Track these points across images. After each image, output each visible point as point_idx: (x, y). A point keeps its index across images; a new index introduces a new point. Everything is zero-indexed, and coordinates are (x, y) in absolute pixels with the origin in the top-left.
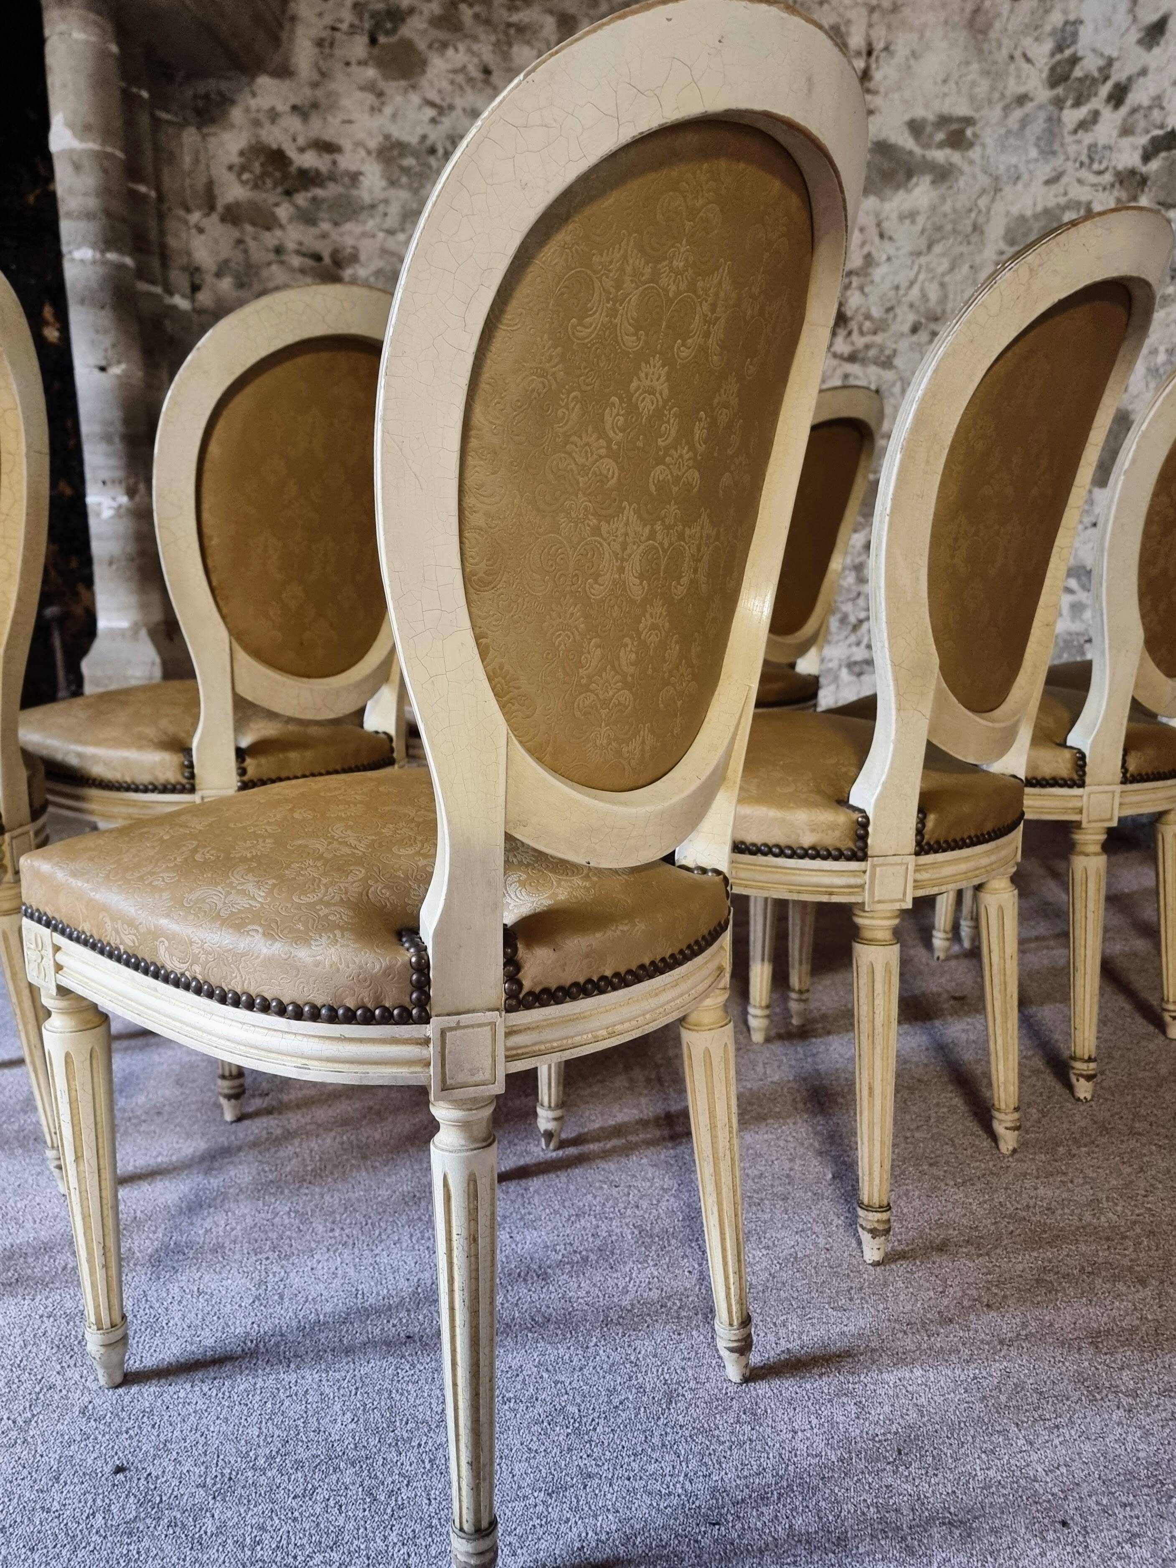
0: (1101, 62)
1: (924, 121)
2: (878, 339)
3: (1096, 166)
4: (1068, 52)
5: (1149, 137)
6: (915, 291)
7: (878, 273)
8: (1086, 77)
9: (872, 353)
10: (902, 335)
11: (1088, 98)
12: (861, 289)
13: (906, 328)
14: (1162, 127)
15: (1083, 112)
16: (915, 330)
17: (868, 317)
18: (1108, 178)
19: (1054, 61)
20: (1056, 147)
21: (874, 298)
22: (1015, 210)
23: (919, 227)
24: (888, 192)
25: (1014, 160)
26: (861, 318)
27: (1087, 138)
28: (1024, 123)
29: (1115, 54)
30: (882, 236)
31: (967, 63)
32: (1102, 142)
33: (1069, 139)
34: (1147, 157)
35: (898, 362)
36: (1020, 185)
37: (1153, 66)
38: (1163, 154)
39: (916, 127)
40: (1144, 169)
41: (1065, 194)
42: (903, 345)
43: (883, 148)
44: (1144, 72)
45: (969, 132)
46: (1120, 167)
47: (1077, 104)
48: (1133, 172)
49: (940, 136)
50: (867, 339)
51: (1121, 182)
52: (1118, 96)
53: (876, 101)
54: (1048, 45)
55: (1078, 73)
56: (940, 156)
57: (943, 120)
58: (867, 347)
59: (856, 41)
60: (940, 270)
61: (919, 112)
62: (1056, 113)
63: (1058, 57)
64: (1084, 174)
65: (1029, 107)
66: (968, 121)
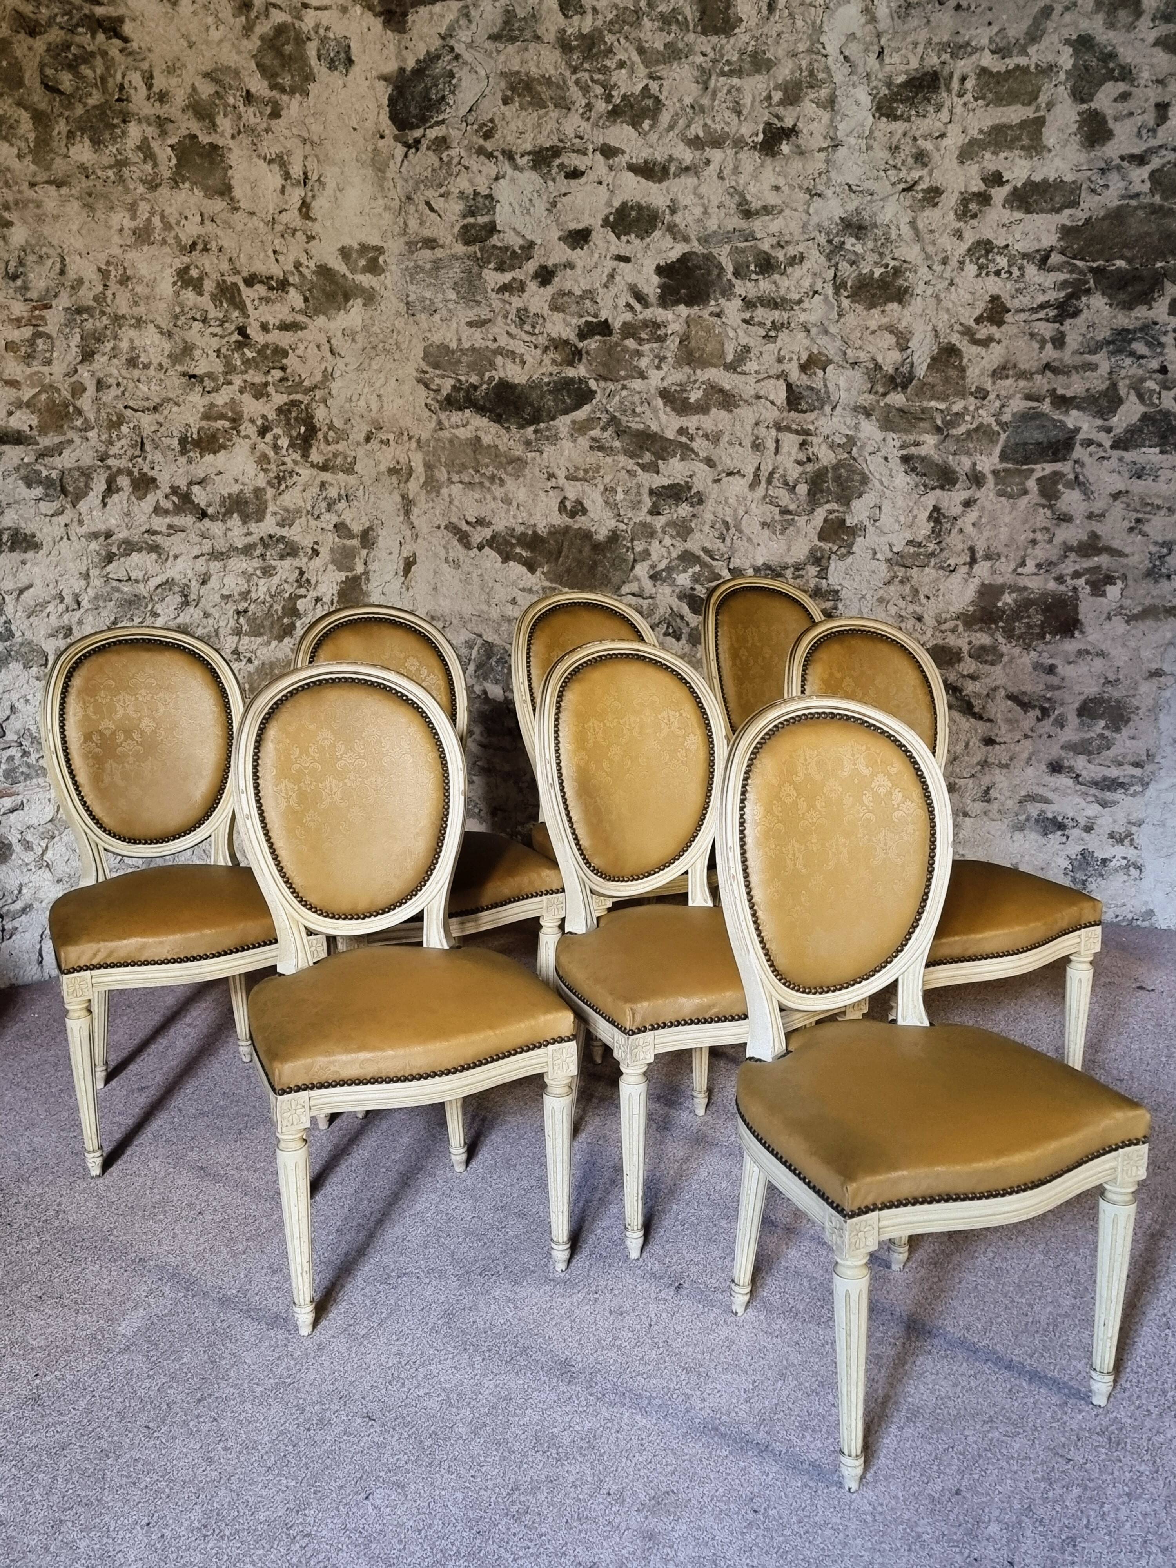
0: (521, 242)
1: (351, 248)
2: (340, 447)
3: (527, 327)
4: (482, 220)
5: (583, 320)
6: (362, 403)
7: (335, 386)
8: (507, 248)
9: (339, 460)
10: (358, 444)
11: (512, 268)
12: (324, 401)
13: (361, 437)
14: (596, 316)
15: (507, 277)
16: (368, 439)
17: (331, 427)
18: (542, 340)
19: (466, 222)
20: (478, 298)
21: (334, 411)
22: (436, 339)
23: (359, 345)
24: (332, 312)
25: (428, 295)
26: (325, 429)
27: (517, 302)
28: (437, 265)
29: (538, 241)
30: (332, 352)
31: (375, 199)
32: (533, 310)
33: (494, 295)
34: (582, 336)
35: (357, 468)
36: (437, 317)
37: (579, 264)
38: (598, 337)
39: (345, 253)
40: (580, 345)
41: (495, 340)
42: (360, 453)
43: (324, 271)
44: (570, 265)
45: (381, 260)
46: (554, 335)
47: (500, 268)
48: (566, 342)
49: (362, 262)
50: (333, 448)
51: (556, 348)
52: (545, 276)
53: (316, 228)
54: (458, 207)
55: (495, 240)
56: (365, 280)
57: (364, 248)
58: (335, 455)
59: (296, 171)
60: (378, 385)
61: (347, 241)
62: (476, 269)
63: (471, 220)
64: (513, 329)
65: (439, 253)
66: (380, 250)
